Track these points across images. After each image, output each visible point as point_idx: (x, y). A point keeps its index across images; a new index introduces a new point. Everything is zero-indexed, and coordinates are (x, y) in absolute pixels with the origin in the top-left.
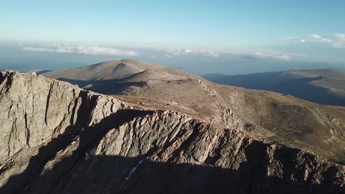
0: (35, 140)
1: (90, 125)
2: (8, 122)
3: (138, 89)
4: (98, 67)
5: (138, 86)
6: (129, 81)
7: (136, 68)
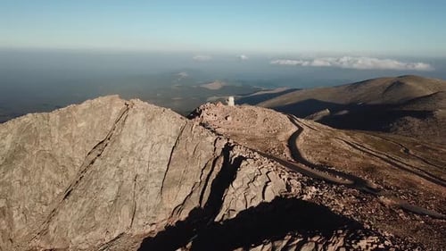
0: (141, 222)
1: (216, 220)
2: (113, 183)
3: (416, 122)
4: (363, 86)
5: (418, 118)
6: (405, 109)
7: (421, 88)
